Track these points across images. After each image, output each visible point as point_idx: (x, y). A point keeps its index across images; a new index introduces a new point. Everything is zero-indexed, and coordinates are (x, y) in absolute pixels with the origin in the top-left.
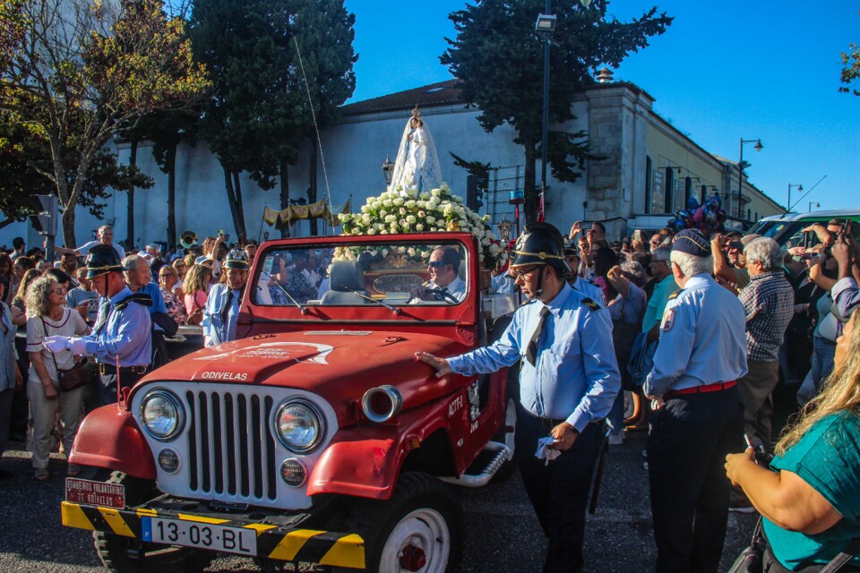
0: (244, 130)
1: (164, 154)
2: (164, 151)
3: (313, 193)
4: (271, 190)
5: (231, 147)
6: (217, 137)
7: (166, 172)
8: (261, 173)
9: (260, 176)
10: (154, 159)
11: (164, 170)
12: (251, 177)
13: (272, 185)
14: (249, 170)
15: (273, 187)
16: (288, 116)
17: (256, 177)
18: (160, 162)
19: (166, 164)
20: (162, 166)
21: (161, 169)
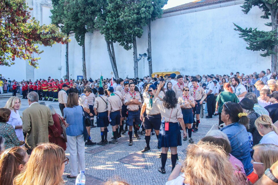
0: (117, 22)
1: (80, 37)
2: (80, 36)
3: (150, 51)
4: (130, 50)
5: (111, 30)
6: (104, 27)
7: (81, 45)
8: (125, 42)
9: (124, 44)
10: (76, 40)
11: (80, 45)
12: (120, 45)
13: (130, 48)
14: (119, 41)
15: (131, 49)
16: (138, 13)
17: (122, 44)
18: (78, 41)
19: (81, 42)
20: (79, 43)
21: (79, 44)
